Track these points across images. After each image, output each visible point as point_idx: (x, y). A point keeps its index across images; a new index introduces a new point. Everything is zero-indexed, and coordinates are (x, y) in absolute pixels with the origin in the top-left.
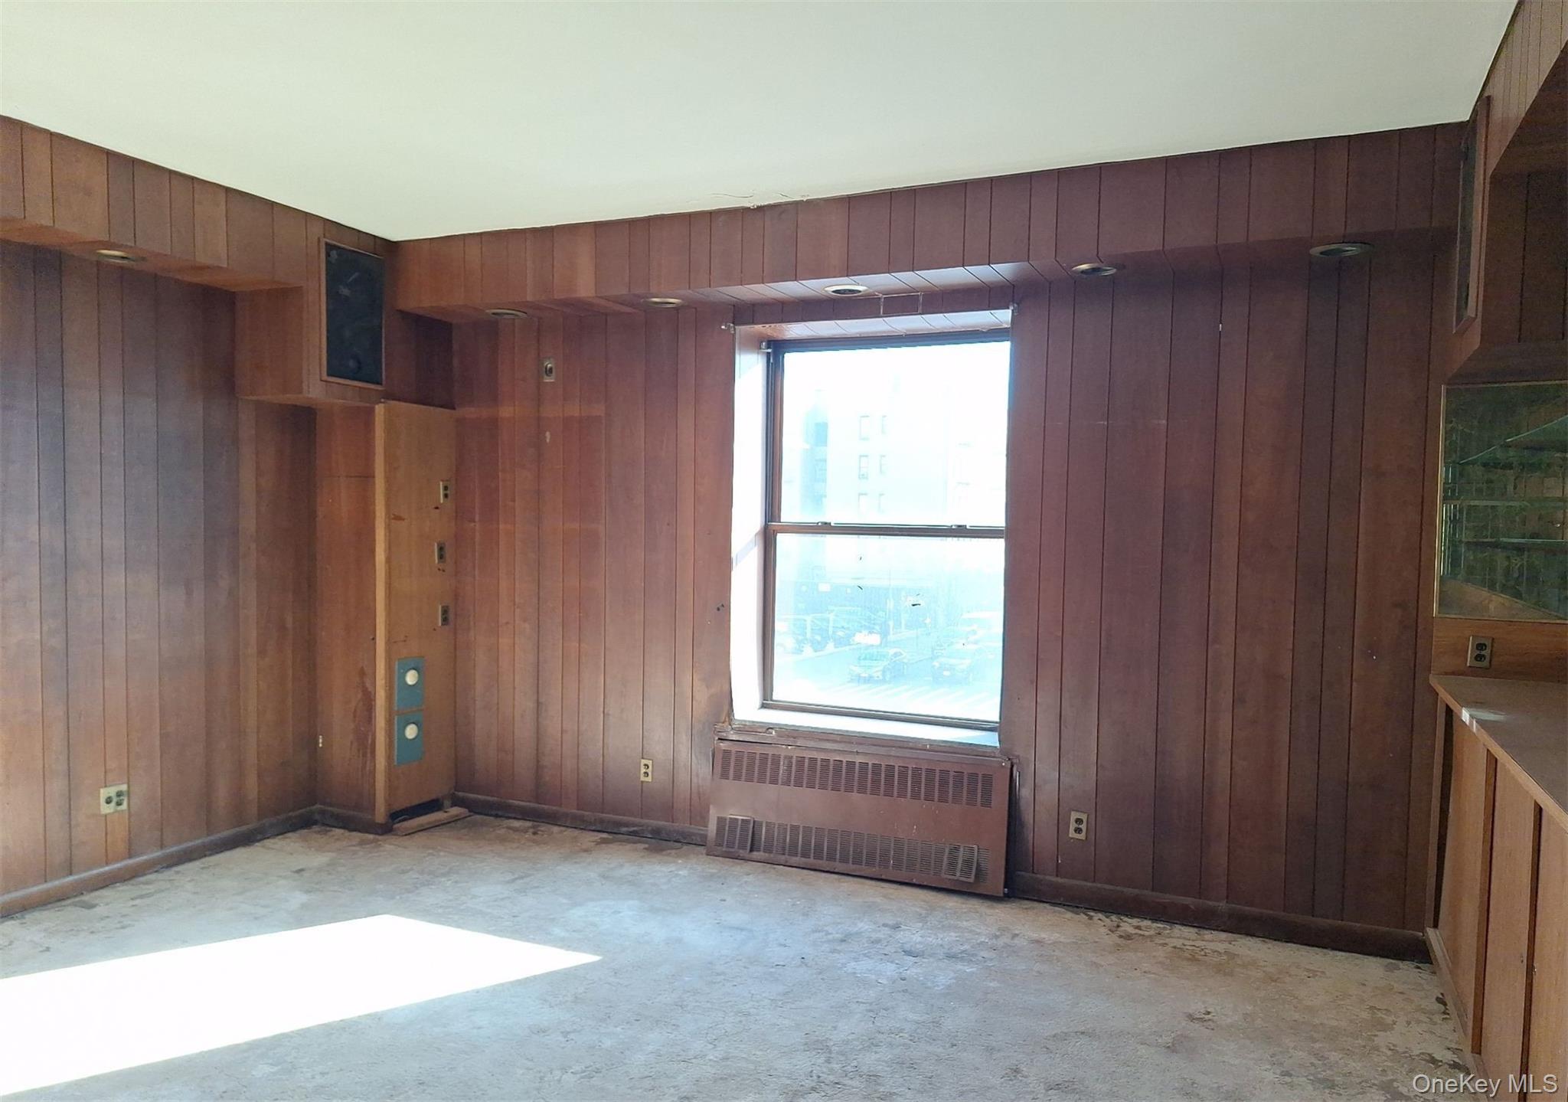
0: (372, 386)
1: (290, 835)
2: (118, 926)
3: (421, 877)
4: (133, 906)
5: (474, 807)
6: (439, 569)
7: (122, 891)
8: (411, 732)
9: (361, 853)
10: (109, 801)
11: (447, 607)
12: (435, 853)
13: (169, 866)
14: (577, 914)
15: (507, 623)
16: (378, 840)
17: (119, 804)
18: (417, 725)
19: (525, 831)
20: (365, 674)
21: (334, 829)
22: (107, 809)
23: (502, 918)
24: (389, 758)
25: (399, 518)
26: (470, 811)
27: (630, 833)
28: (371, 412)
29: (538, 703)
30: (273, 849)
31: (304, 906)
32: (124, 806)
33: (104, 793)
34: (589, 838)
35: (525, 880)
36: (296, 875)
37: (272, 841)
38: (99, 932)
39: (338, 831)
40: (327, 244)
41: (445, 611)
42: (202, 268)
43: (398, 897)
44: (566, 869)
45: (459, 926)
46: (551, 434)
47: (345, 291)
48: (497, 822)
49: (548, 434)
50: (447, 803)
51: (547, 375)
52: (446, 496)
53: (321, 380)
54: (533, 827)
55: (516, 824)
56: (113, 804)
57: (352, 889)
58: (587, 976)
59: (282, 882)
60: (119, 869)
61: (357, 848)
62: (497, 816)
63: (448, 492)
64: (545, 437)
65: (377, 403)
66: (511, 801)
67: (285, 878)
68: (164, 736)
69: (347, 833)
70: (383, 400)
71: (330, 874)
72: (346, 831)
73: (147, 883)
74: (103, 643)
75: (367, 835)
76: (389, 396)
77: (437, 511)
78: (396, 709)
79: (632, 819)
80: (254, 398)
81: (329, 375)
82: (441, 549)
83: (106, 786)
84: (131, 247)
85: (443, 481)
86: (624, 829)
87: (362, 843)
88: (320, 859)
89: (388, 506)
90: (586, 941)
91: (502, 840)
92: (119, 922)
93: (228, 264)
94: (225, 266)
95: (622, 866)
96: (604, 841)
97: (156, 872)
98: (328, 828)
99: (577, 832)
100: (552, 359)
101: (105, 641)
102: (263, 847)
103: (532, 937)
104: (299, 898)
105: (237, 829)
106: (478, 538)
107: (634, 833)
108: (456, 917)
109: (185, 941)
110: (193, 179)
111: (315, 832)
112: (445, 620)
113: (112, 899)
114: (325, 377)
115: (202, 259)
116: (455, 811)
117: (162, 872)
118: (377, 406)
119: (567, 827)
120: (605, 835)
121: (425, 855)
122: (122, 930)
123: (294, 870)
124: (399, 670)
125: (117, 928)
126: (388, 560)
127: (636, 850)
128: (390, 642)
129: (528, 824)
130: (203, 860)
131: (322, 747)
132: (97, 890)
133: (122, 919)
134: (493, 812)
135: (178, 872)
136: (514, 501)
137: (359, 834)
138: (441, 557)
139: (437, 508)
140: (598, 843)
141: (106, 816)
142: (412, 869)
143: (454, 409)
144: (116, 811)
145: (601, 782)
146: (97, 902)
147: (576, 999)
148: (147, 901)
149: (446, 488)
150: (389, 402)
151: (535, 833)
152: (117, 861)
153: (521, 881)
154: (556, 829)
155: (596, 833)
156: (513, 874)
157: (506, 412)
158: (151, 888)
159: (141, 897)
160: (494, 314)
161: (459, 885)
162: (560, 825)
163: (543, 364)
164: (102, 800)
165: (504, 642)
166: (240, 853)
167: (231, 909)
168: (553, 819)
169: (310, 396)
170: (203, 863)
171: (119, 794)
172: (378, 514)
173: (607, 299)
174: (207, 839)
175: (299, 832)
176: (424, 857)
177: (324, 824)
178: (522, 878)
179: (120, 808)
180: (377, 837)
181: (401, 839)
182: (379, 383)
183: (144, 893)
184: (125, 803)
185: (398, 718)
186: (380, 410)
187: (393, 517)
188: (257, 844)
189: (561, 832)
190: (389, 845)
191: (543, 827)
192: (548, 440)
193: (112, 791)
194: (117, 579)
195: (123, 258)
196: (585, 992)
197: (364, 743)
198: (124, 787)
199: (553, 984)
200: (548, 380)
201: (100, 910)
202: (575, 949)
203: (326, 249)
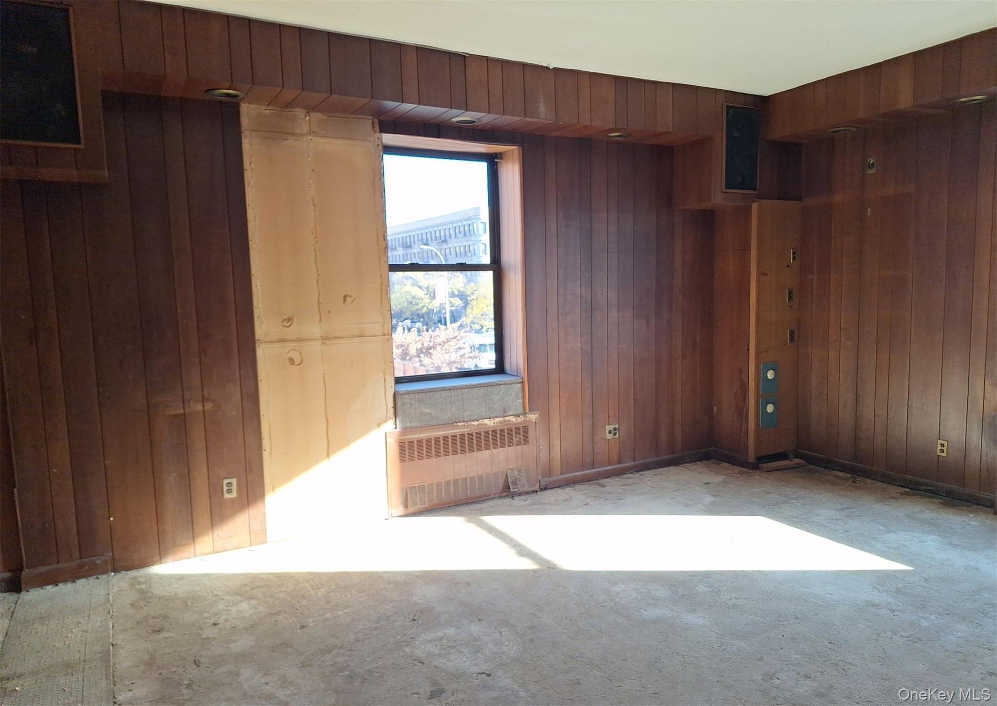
0: (752, 192)
1: (698, 463)
2: (618, 498)
3: (780, 498)
4: (623, 489)
5: (811, 461)
6: (789, 306)
7: (617, 481)
8: (770, 408)
9: (741, 478)
10: (610, 432)
11: (794, 330)
12: (787, 485)
13: (638, 471)
14: (892, 537)
15: (835, 341)
16: (751, 473)
17: (615, 434)
18: (773, 404)
19: (847, 479)
20: (742, 371)
21: (723, 463)
22: (609, 436)
23: (839, 531)
24: (757, 423)
25: (766, 274)
26: (807, 462)
27: (926, 491)
28: (748, 209)
29: (857, 396)
30: (691, 469)
31: (712, 503)
32: (617, 436)
33: (609, 428)
34: (894, 490)
35: (851, 510)
36: (705, 486)
37: (690, 465)
38: (609, 500)
39: (725, 464)
40: (727, 106)
41: (792, 333)
42: (661, 134)
43: (767, 507)
44: (880, 507)
45: (808, 531)
46: (871, 210)
47: (736, 134)
48: (827, 471)
49: (869, 210)
50: (791, 455)
51: (869, 168)
52: (794, 258)
53: (722, 192)
54: (852, 477)
55: (840, 474)
56: (612, 434)
57: (738, 498)
58: (905, 579)
59: (698, 488)
60: (614, 469)
61: (739, 475)
62: (825, 468)
63: (796, 255)
64: (867, 212)
65: (754, 202)
66: (836, 459)
67: (699, 486)
68: (635, 400)
69: (731, 466)
70: (757, 200)
71: (724, 487)
72: (730, 465)
73: (627, 478)
74: (608, 349)
75: (742, 468)
76: (760, 197)
77: (788, 268)
78: (761, 393)
79: (929, 481)
80: (682, 208)
81: (726, 188)
82: (790, 293)
83: (609, 425)
84: (626, 129)
85: (792, 248)
86: (923, 488)
87: (740, 473)
88: (720, 479)
89: (758, 268)
90: (901, 556)
91: (832, 484)
92: (618, 496)
93: (673, 129)
94: (671, 131)
95: (923, 512)
96: (906, 494)
97: (632, 473)
98: (720, 462)
99: (885, 485)
100: (874, 157)
101: (609, 347)
102: (685, 467)
103: (860, 546)
104: (709, 499)
105: (671, 456)
106: (815, 284)
107: (932, 491)
108: (807, 525)
109: (651, 512)
110: (655, 83)
111: (712, 463)
112: (792, 339)
113: (613, 484)
114: (724, 190)
115: (659, 129)
116: (797, 461)
117: (635, 474)
118: (753, 204)
119: (878, 481)
120: (907, 490)
121: (781, 485)
122: (619, 501)
123: (705, 482)
124: (763, 370)
125: (617, 499)
126: (758, 301)
127: (935, 503)
128: (758, 352)
129: (849, 475)
130: (654, 470)
131: (715, 414)
132: (605, 478)
133: (619, 495)
134: (824, 465)
135: (642, 475)
136: (842, 259)
137: (739, 467)
138: (790, 298)
139: (788, 266)
140: (902, 494)
141: (609, 439)
142: (774, 492)
143: (801, 200)
144: (613, 438)
145: (905, 454)
146: (607, 484)
147: (898, 591)
148: (628, 487)
149: (794, 253)
150: (761, 200)
151: (854, 482)
152: (613, 465)
153: (848, 510)
154: (869, 481)
155: (899, 488)
156: (842, 505)
157: (837, 198)
158: (630, 481)
159: (626, 485)
160: (832, 132)
161: (805, 506)
162: (872, 479)
163: (867, 161)
164: (607, 432)
165: (832, 354)
166: (671, 469)
167: (672, 498)
168: (867, 474)
169: (715, 202)
170: (654, 472)
171: (615, 429)
172: (752, 272)
173: (921, 106)
174: (654, 459)
175: (704, 462)
176: (781, 486)
177: (717, 459)
178: (848, 509)
179: (615, 437)
180: (750, 471)
181: (764, 473)
182: (755, 189)
183: (628, 483)
184: (617, 434)
185: (762, 399)
186: (755, 206)
187: (761, 274)
188: (681, 466)
189: (873, 484)
190: (757, 476)
191: (859, 479)
192: (869, 214)
193: (611, 427)
194: (614, 314)
195: (619, 136)
196: (904, 588)
197: (742, 413)
198: (617, 426)
199: (880, 578)
200: (870, 172)
201: (608, 488)
202: (893, 560)
203: (727, 109)
